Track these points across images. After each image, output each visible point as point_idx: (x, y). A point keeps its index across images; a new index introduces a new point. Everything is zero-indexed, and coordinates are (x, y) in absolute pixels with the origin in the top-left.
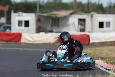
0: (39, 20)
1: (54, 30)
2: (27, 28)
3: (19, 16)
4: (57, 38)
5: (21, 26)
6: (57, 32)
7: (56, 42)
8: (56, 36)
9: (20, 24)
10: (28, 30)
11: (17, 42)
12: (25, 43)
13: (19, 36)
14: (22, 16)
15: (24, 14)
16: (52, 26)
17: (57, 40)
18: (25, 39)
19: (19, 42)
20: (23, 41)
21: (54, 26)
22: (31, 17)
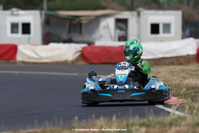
0: (46, 22)
1: (74, 39)
2: (26, 36)
3: (12, 15)
4: (79, 52)
5: (17, 32)
7: (77, 60)
8: (76, 49)
9: (15, 30)
10: (29, 39)
11: (9, 60)
12: (23, 62)
13: (13, 49)
14: (17, 15)
15: (21, 12)
16: (69, 32)
17: (79, 56)
18: (24, 54)
19: (14, 61)
20: (19, 58)
21: (74, 32)
22: (33, 17)
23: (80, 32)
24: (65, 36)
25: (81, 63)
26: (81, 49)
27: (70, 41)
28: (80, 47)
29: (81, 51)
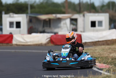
0: (30, 21)
1: (46, 31)
2: (18, 29)
3: (10, 17)
4: (49, 38)
5: (13, 27)
6: (48, 33)
7: (48, 43)
8: (47, 36)
10: (20, 31)
11: (8, 43)
12: (16, 45)
13: (11, 37)
14: (13, 17)
15: (15, 15)
16: (43, 27)
17: (49, 41)
18: (17, 40)
19: (11, 44)
20: (14, 42)
21: (46, 26)
22: (22, 18)
23: (50, 27)
24: (41, 29)
25: (50, 45)
26: (50, 37)
27: (44, 32)
28: (49, 35)
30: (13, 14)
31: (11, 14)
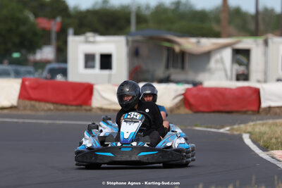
0: (134, 53)
1: (173, 77)
2: (106, 72)
3: (87, 42)
4: (180, 95)
5: (93, 67)
6: (177, 82)
7: (177, 107)
8: (176, 91)
9: (90, 63)
10: (110, 76)
11: (81, 105)
12: (101, 109)
13: (88, 90)
14: (93, 42)
15: (99, 38)
16: (167, 67)
17: (181, 101)
19: (88, 108)
20: (96, 103)
21: (173, 67)
22: (115, 46)
23: (183, 68)
24: (160, 73)
25: (184, 111)
26: (183, 92)
27: (166, 80)
28: (181, 88)
29: (183, 94)
30: (94, 37)
31: (90, 36)
